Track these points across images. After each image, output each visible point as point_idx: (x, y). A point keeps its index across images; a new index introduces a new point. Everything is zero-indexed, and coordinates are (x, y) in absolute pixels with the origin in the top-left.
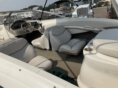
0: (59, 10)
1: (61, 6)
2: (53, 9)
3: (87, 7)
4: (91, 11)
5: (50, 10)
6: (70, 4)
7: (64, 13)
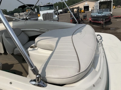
0: (24, 14)
1: (27, 11)
2: (17, 13)
3: (52, 12)
4: (56, 16)
5: (14, 14)
6: (36, 9)
7: (30, 18)
